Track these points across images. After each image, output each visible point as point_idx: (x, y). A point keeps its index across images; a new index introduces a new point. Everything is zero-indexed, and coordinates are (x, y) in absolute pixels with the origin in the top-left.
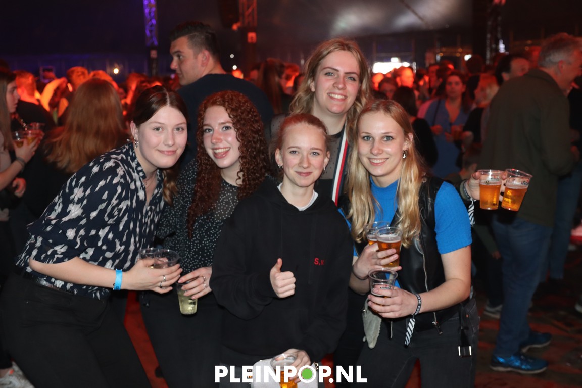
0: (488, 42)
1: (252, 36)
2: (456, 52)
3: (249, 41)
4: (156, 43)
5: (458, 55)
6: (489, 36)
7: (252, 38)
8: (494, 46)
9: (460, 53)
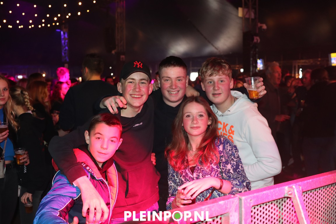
0: (251, 62)
1: (122, 57)
2: (235, 67)
3: (121, 60)
4: (68, 60)
5: (237, 69)
6: (251, 59)
7: (123, 58)
8: (254, 64)
9: (238, 67)
